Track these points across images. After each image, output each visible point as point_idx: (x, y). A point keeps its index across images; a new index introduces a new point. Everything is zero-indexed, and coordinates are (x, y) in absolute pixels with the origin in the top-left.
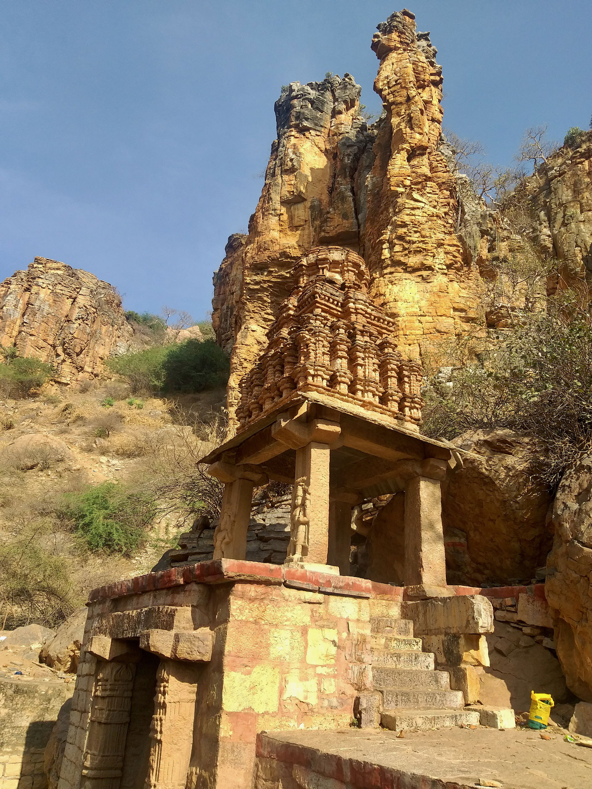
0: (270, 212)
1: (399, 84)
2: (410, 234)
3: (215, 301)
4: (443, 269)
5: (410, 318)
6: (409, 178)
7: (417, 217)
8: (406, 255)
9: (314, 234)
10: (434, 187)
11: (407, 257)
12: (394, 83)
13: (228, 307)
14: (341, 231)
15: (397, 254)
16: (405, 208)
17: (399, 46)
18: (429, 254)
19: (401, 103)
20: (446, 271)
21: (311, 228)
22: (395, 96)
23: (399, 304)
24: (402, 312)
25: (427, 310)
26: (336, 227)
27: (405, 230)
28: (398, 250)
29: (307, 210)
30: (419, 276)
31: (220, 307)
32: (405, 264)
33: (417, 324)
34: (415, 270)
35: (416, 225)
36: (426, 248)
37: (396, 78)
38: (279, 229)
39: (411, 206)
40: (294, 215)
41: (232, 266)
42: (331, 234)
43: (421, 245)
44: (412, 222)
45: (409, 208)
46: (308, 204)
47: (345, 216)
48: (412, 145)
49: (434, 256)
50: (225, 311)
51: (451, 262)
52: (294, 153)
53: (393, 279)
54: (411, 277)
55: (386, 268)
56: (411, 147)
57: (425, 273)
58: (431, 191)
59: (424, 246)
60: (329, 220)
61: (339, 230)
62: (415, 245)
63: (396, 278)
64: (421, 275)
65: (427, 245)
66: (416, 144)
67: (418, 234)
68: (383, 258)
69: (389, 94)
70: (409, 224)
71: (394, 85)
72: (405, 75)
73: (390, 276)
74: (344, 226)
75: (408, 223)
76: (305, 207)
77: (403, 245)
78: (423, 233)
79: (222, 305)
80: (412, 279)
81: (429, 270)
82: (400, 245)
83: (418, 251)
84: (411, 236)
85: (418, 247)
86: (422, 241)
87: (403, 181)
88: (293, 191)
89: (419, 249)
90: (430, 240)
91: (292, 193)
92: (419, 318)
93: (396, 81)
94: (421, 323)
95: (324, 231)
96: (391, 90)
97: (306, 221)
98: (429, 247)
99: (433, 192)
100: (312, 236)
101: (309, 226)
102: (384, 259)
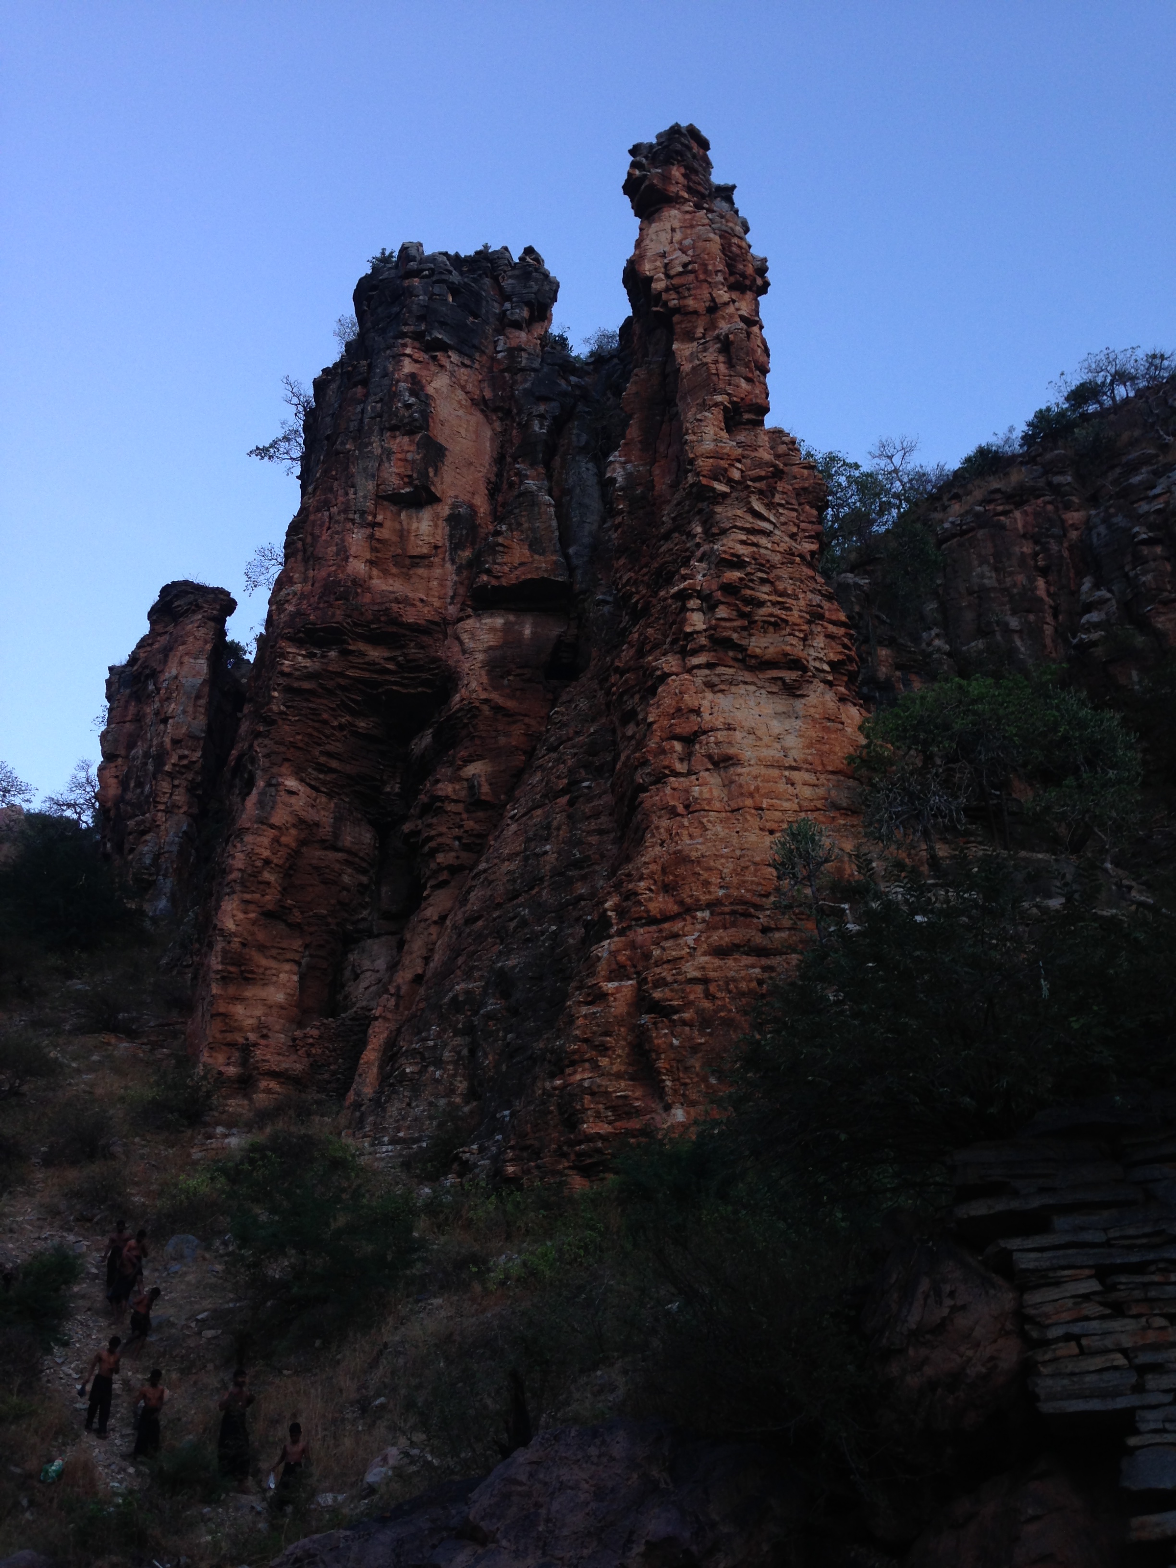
0: (351, 516)
1: (691, 272)
2: (751, 584)
3: (109, 737)
4: (823, 671)
5: (764, 771)
6: (739, 465)
7: (762, 551)
8: (744, 628)
9: (455, 578)
10: (789, 493)
11: (745, 634)
12: (681, 269)
13: (146, 755)
14: (529, 576)
15: (723, 624)
16: (735, 527)
17: (686, 195)
18: (797, 633)
19: (695, 312)
20: (830, 678)
21: (448, 565)
22: (682, 298)
23: (738, 735)
24: (748, 754)
25: (802, 756)
26: (516, 568)
27: (737, 574)
28: (724, 615)
29: (440, 522)
30: (775, 679)
31: (123, 752)
32: (742, 649)
33: (782, 786)
34: (765, 664)
35: (763, 565)
36: (789, 618)
37: (686, 259)
38: (368, 557)
39: (748, 526)
40: (409, 531)
41: (166, 656)
42: (504, 581)
43: (776, 611)
44: (755, 559)
45: (742, 529)
46: (445, 510)
47: (535, 545)
48: (735, 399)
49: (804, 639)
50: (138, 763)
51: (841, 657)
52: (413, 393)
53: (716, 680)
54: (756, 680)
55: (695, 652)
56: (731, 402)
57: (790, 676)
58: (783, 502)
59: (783, 614)
60: (501, 549)
61: (524, 574)
62: (764, 609)
63: (723, 678)
64: (781, 679)
65: (789, 613)
66: (742, 399)
67: (766, 588)
68: (688, 629)
69: (667, 289)
70: (749, 563)
71: (680, 274)
72: (706, 257)
73: (707, 672)
74: (537, 568)
75: (747, 560)
76: (436, 516)
77: (736, 605)
78: (781, 586)
79: (131, 745)
80: (760, 684)
81: (797, 669)
82: (728, 604)
83: (770, 623)
84: (753, 589)
85: (771, 615)
86: (779, 603)
87: (726, 470)
88: (410, 477)
89: (772, 620)
90: (794, 602)
91: (406, 480)
92: (787, 773)
93: (685, 265)
94: (793, 784)
95: (488, 572)
96: (675, 281)
97: (436, 547)
98: (795, 616)
99: (788, 503)
100: (449, 584)
101: (443, 559)
102: (691, 634)
